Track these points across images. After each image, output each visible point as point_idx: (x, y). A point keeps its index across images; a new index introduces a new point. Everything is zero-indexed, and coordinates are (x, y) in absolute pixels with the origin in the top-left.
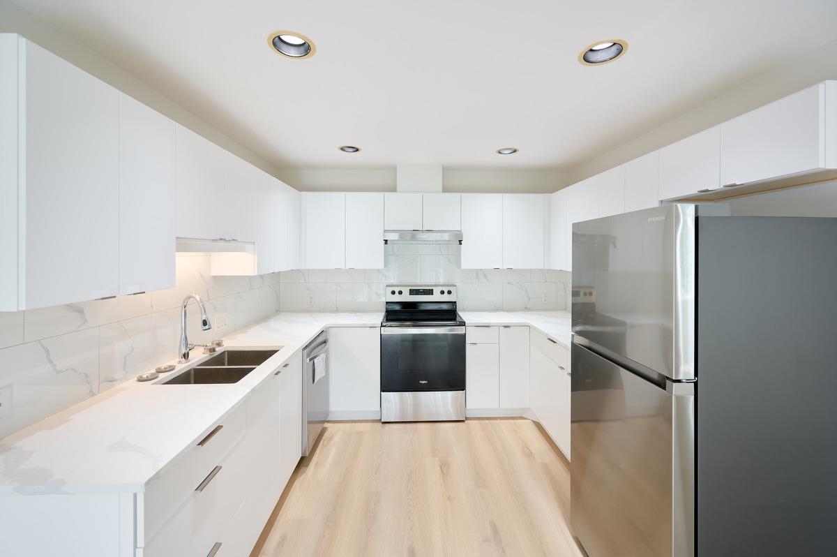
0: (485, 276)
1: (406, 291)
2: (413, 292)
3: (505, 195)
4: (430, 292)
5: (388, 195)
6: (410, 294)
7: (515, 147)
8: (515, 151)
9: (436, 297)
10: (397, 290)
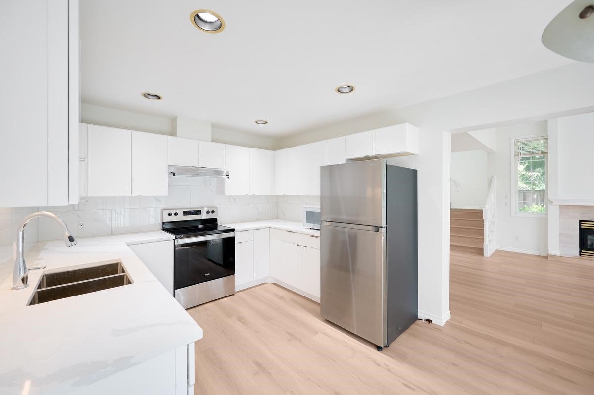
0: (234, 200)
1: (181, 213)
2: (186, 213)
3: (252, 149)
4: (199, 212)
5: (171, 138)
6: (184, 215)
7: (267, 121)
8: (266, 123)
9: (204, 216)
10: (173, 212)
